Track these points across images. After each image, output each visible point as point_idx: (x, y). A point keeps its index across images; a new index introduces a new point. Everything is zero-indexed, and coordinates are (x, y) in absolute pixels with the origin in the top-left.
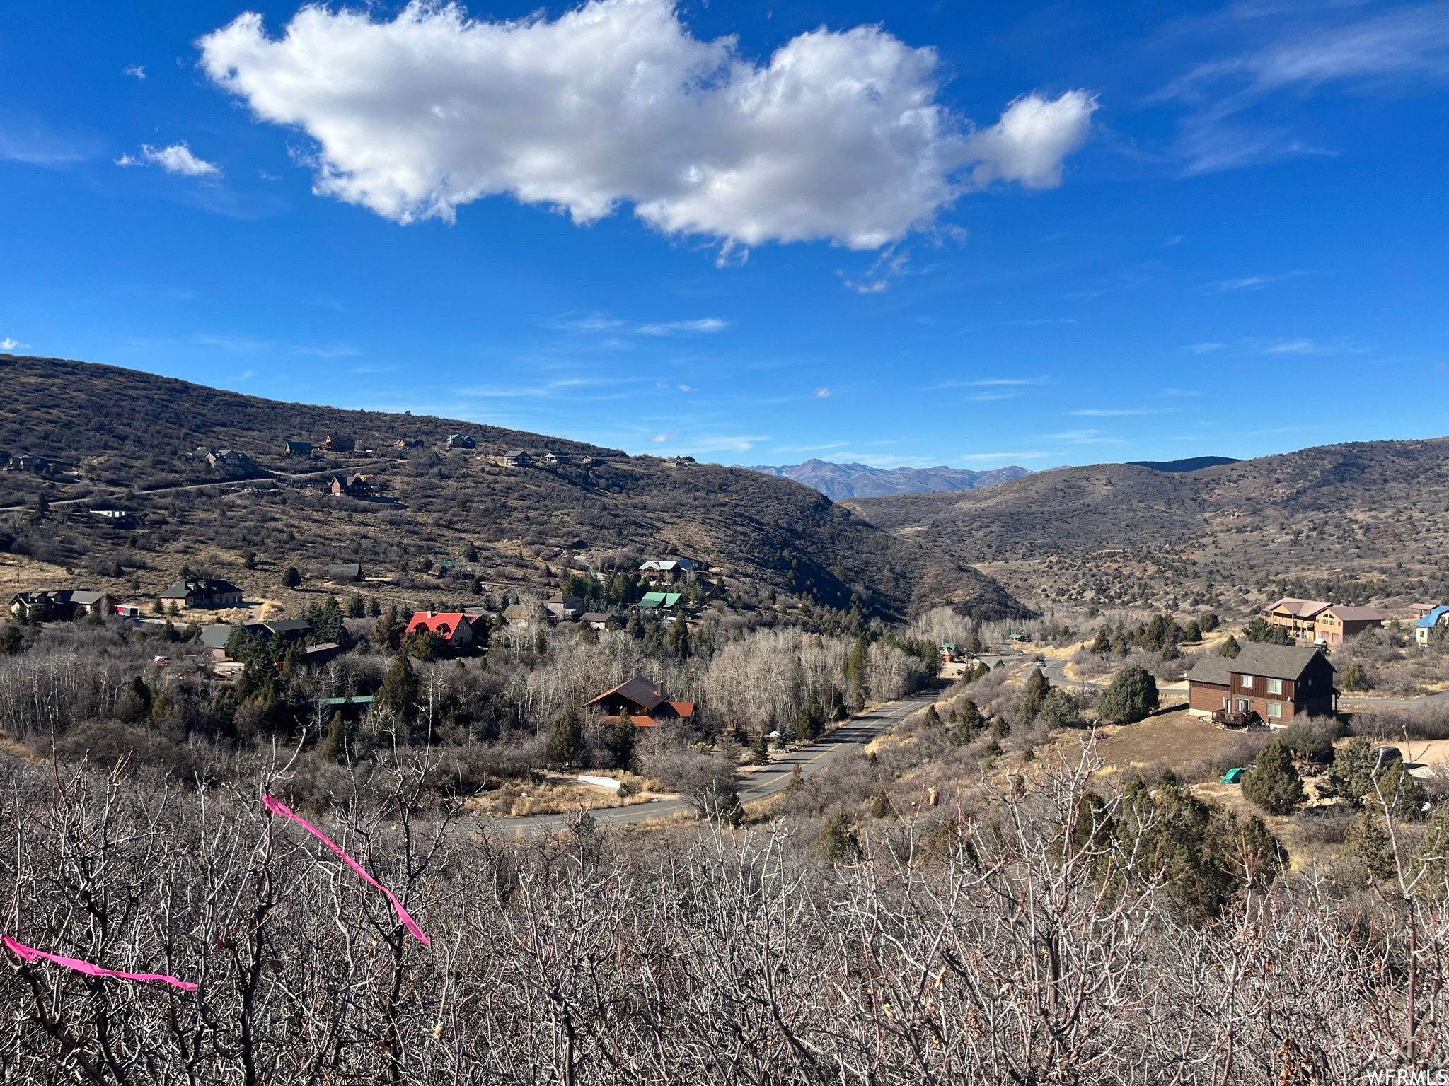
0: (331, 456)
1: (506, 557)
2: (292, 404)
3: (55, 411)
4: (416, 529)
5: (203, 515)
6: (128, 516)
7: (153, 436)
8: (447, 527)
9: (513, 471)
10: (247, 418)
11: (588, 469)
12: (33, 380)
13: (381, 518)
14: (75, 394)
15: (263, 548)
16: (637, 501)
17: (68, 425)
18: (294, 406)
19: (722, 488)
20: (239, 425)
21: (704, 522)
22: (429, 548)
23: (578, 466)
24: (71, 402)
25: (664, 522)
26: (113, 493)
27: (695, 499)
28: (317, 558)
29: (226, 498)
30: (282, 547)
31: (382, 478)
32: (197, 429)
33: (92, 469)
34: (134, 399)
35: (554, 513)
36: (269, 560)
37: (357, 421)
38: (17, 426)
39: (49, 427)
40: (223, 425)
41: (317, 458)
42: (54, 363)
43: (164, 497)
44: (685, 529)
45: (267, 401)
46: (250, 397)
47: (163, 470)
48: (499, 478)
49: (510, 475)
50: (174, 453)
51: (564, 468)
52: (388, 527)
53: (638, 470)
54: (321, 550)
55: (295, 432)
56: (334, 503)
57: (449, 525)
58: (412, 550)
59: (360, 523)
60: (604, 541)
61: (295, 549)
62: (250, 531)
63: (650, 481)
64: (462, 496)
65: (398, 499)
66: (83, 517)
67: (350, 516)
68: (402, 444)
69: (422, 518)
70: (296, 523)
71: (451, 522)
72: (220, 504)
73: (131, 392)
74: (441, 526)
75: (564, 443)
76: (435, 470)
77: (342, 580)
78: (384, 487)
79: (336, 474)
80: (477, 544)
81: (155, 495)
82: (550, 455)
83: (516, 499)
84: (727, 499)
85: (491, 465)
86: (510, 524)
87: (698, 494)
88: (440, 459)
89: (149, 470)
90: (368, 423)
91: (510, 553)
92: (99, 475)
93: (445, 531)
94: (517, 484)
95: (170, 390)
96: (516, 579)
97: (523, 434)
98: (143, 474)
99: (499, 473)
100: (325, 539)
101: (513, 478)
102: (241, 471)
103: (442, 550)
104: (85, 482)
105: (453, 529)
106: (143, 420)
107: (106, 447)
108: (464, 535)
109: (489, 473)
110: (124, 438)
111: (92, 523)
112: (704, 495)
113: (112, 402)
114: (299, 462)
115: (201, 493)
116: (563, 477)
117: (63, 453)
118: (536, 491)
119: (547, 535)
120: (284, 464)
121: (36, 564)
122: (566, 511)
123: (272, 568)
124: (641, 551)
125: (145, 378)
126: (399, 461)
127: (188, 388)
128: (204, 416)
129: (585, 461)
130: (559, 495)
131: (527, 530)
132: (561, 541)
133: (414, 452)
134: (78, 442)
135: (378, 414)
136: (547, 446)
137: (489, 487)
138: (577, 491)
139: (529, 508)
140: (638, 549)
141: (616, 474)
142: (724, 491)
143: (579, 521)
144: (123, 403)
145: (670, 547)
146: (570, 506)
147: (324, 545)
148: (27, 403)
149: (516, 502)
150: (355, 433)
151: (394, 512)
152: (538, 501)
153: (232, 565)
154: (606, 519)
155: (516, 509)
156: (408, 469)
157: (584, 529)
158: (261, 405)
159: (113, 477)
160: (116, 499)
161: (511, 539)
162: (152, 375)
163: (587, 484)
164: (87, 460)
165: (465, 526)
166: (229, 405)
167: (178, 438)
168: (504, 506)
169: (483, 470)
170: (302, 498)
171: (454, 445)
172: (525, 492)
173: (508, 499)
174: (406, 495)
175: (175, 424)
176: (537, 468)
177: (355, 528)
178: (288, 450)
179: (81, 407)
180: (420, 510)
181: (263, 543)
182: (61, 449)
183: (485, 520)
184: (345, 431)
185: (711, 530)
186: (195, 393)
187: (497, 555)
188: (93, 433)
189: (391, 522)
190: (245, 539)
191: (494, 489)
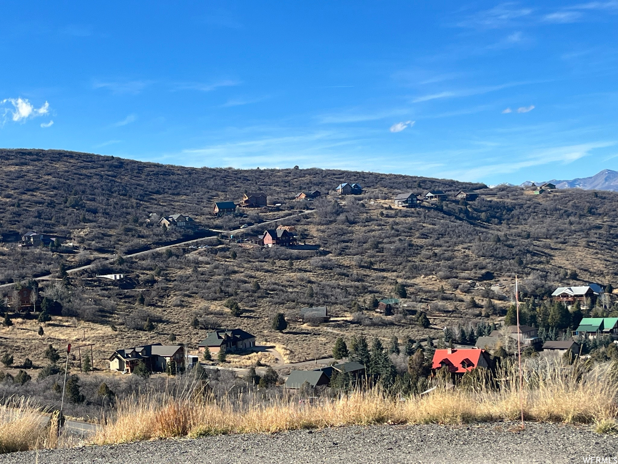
0: (252, 212)
1: (430, 292)
2: (202, 169)
3: (37, 194)
4: (345, 271)
5: (180, 273)
6: (125, 277)
7: (114, 207)
8: (369, 268)
9: (406, 212)
10: (174, 185)
11: (466, 204)
12: (13, 169)
13: (315, 264)
14: (47, 177)
15: (238, 297)
16: (519, 230)
17: (51, 204)
18: (204, 170)
19: (591, 211)
20: (170, 192)
21: (588, 246)
22: (364, 288)
23: (457, 202)
24: (46, 185)
25: (552, 249)
26: (107, 259)
27: (571, 223)
28: (283, 304)
29: (191, 256)
30: (252, 296)
31: (299, 228)
32: (142, 198)
33: (82, 240)
34: (89, 177)
35: (456, 248)
36: (247, 308)
37: (258, 178)
38: (16, 209)
39: (39, 207)
40: (158, 192)
41: (241, 215)
42: (22, 153)
43: (144, 260)
44: (574, 254)
45: (183, 168)
46: (170, 166)
47: (133, 236)
48: (397, 220)
49: (405, 216)
50: (136, 221)
51: (447, 205)
52: (323, 272)
53: (508, 201)
54: (284, 296)
55: (214, 193)
56: (272, 253)
57: (370, 266)
58: (351, 290)
59: (300, 270)
60: (509, 271)
61: (263, 297)
62: (221, 283)
63: (522, 210)
64: (373, 239)
65: (319, 246)
66: (95, 281)
67: (291, 264)
68: (303, 196)
69: (346, 261)
70: (253, 274)
71: (372, 263)
72: (188, 263)
73: (84, 171)
74: (363, 267)
75: (433, 181)
76: (342, 217)
77: (315, 322)
78: (305, 236)
79: (263, 228)
80: (400, 280)
81: (136, 257)
82: (430, 194)
83: (418, 238)
84: (599, 222)
85: (386, 208)
86: (421, 261)
87: (572, 218)
88: (341, 207)
89: (123, 237)
90: (267, 180)
91: (430, 288)
92: (89, 245)
93: (368, 272)
94: (415, 223)
95: (111, 166)
96: (449, 312)
97: (396, 177)
98: (120, 240)
99: (396, 215)
100: (282, 286)
101: (409, 219)
102: (191, 232)
103: (375, 289)
104: (81, 252)
105: (374, 269)
106: (103, 195)
107: (85, 220)
108: (385, 274)
109: (387, 216)
110: (95, 212)
111: (105, 285)
112: (577, 219)
113: (75, 181)
114: (230, 220)
115: (170, 254)
116: (449, 213)
117: (57, 229)
118: (433, 229)
119: (456, 269)
120: (218, 222)
121: (83, 324)
122: (465, 245)
123: (253, 314)
124: (545, 277)
125: (89, 159)
126: (307, 212)
127: (122, 163)
128: (142, 186)
129: (460, 196)
130: (453, 231)
131: (439, 265)
132: (472, 274)
133: (316, 202)
134: (63, 218)
135: (273, 170)
136: (420, 186)
137: (393, 228)
138: (466, 226)
139: (433, 245)
140: (541, 277)
141: (490, 206)
142: (593, 214)
143: (481, 253)
144: (82, 182)
145: (569, 272)
146: (467, 240)
147: (283, 291)
148: (15, 189)
149: (419, 240)
150: (260, 190)
151: (322, 257)
152: (438, 239)
153: (222, 314)
154: (503, 251)
155: (422, 247)
156: (317, 219)
157: (488, 261)
158: (179, 172)
159: (100, 245)
160: (111, 263)
161: (426, 275)
162: (93, 155)
163: (471, 219)
164: (76, 233)
165: (383, 266)
166: (157, 174)
167: (133, 207)
168: (411, 245)
169: (382, 214)
170: (245, 250)
171: (345, 192)
172: (424, 231)
173: (412, 239)
174: (325, 242)
175: (125, 195)
176: (424, 207)
177: (299, 275)
178: (217, 210)
179: (54, 188)
180: (340, 254)
181: (237, 294)
182: (53, 225)
183: (399, 259)
184: (253, 189)
185: (597, 253)
186: (129, 167)
187: (421, 290)
188: (71, 209)
189: (324, 267)
190: (222, 291)
191: (398, 231)
